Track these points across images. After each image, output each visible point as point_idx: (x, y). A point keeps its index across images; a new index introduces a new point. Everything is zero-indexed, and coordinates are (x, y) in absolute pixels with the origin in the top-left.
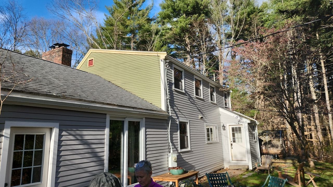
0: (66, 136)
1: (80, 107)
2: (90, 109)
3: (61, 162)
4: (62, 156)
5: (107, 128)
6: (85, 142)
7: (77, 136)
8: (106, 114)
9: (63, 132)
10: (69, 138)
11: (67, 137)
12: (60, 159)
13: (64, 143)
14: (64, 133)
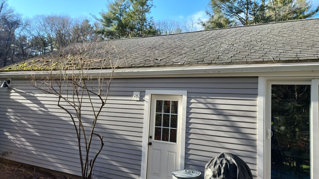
0: (195, 104)
1: (206, 73)
2: (221, 73)
3: (191, 129)
4: (192, 124)
5: (261, 95)
6: (219, 112)
7: (208, 105)
8: (257, 77)
9: (191, 100)
10: (198, 106)
11: (197, 105)
12: (190, 126)
13: (194, 110)
14: (193, 101)
